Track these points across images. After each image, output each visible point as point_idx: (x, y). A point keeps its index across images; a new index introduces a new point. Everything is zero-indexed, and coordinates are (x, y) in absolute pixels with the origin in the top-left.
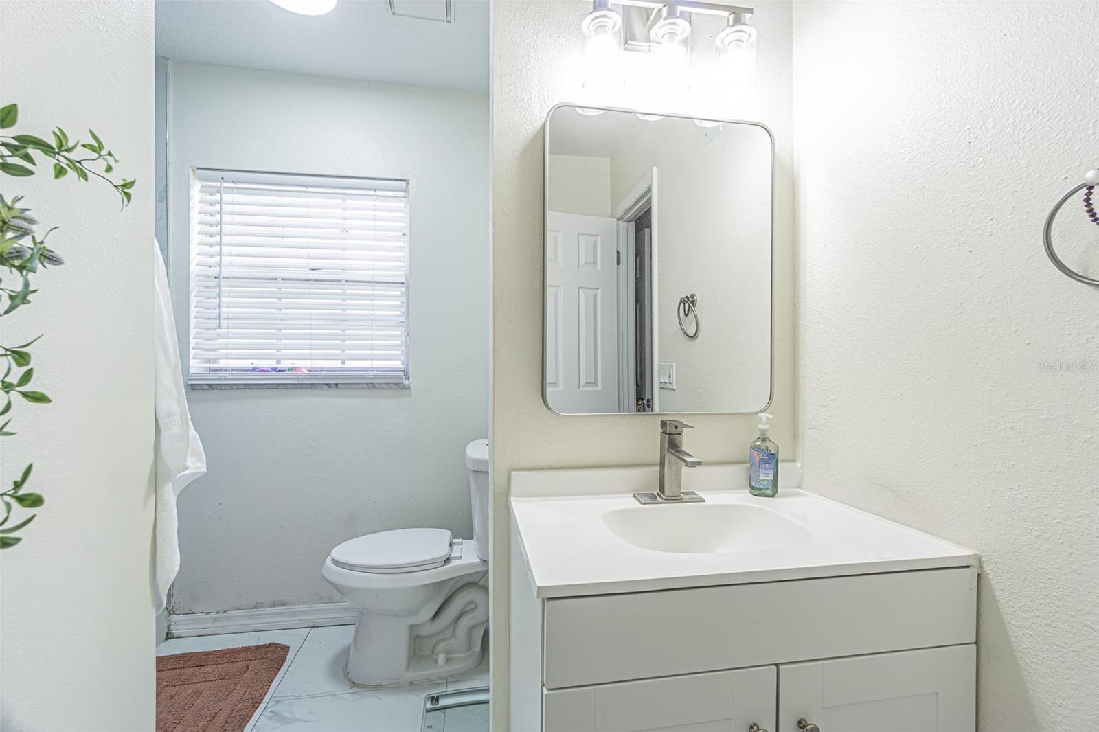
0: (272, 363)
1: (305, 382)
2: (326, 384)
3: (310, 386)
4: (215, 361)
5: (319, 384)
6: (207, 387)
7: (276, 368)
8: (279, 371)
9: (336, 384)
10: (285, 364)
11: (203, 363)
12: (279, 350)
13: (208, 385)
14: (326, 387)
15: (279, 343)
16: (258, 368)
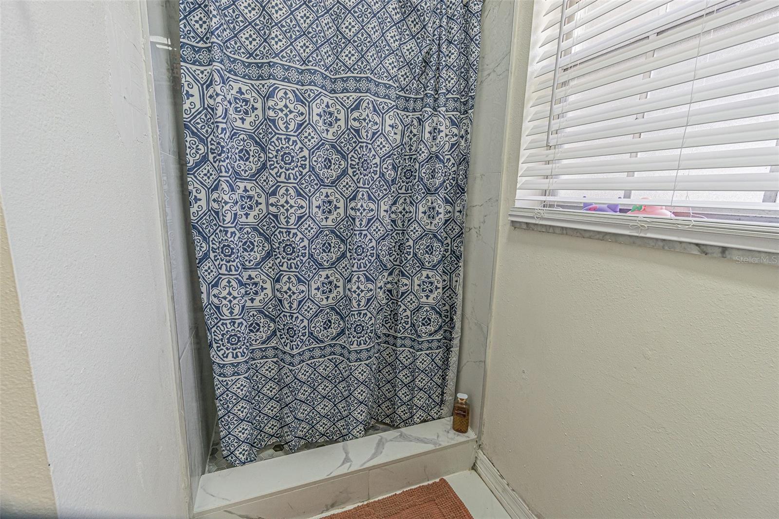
0: (615, 197)
1: (649, 235)
2: (697, 245)
3: (661, 244)
4: (552, 193)
5: (681, 242)
6: (524, 226)
7: (617, 205)
8: (621, 211)
9: (724, 250)
10: (637, 198)
11: (535, 195)
12: (631, 172)
13: (527, 223)
14: (695, 250)
15: (634, 159)
16: (591, 204)
